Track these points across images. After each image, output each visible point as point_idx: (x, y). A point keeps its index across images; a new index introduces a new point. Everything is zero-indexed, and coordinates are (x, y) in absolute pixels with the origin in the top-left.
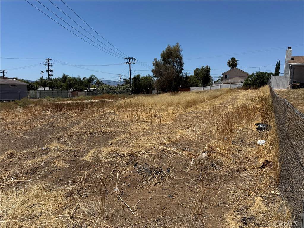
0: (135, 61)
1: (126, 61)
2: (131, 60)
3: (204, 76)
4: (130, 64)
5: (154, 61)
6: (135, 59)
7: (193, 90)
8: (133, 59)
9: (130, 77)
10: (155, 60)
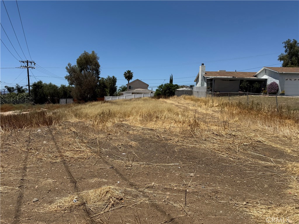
0: (35, 65)
1: (23, 64)
2: (29, 64)
3: (111, 86)
4: (28, 68)
5: (68, 67)
6: (35, 64)
7: (107, 99)
8: (31, 63)
9: (28, 83)
10: (69, 65)
